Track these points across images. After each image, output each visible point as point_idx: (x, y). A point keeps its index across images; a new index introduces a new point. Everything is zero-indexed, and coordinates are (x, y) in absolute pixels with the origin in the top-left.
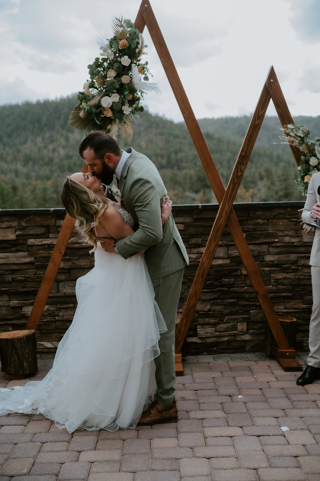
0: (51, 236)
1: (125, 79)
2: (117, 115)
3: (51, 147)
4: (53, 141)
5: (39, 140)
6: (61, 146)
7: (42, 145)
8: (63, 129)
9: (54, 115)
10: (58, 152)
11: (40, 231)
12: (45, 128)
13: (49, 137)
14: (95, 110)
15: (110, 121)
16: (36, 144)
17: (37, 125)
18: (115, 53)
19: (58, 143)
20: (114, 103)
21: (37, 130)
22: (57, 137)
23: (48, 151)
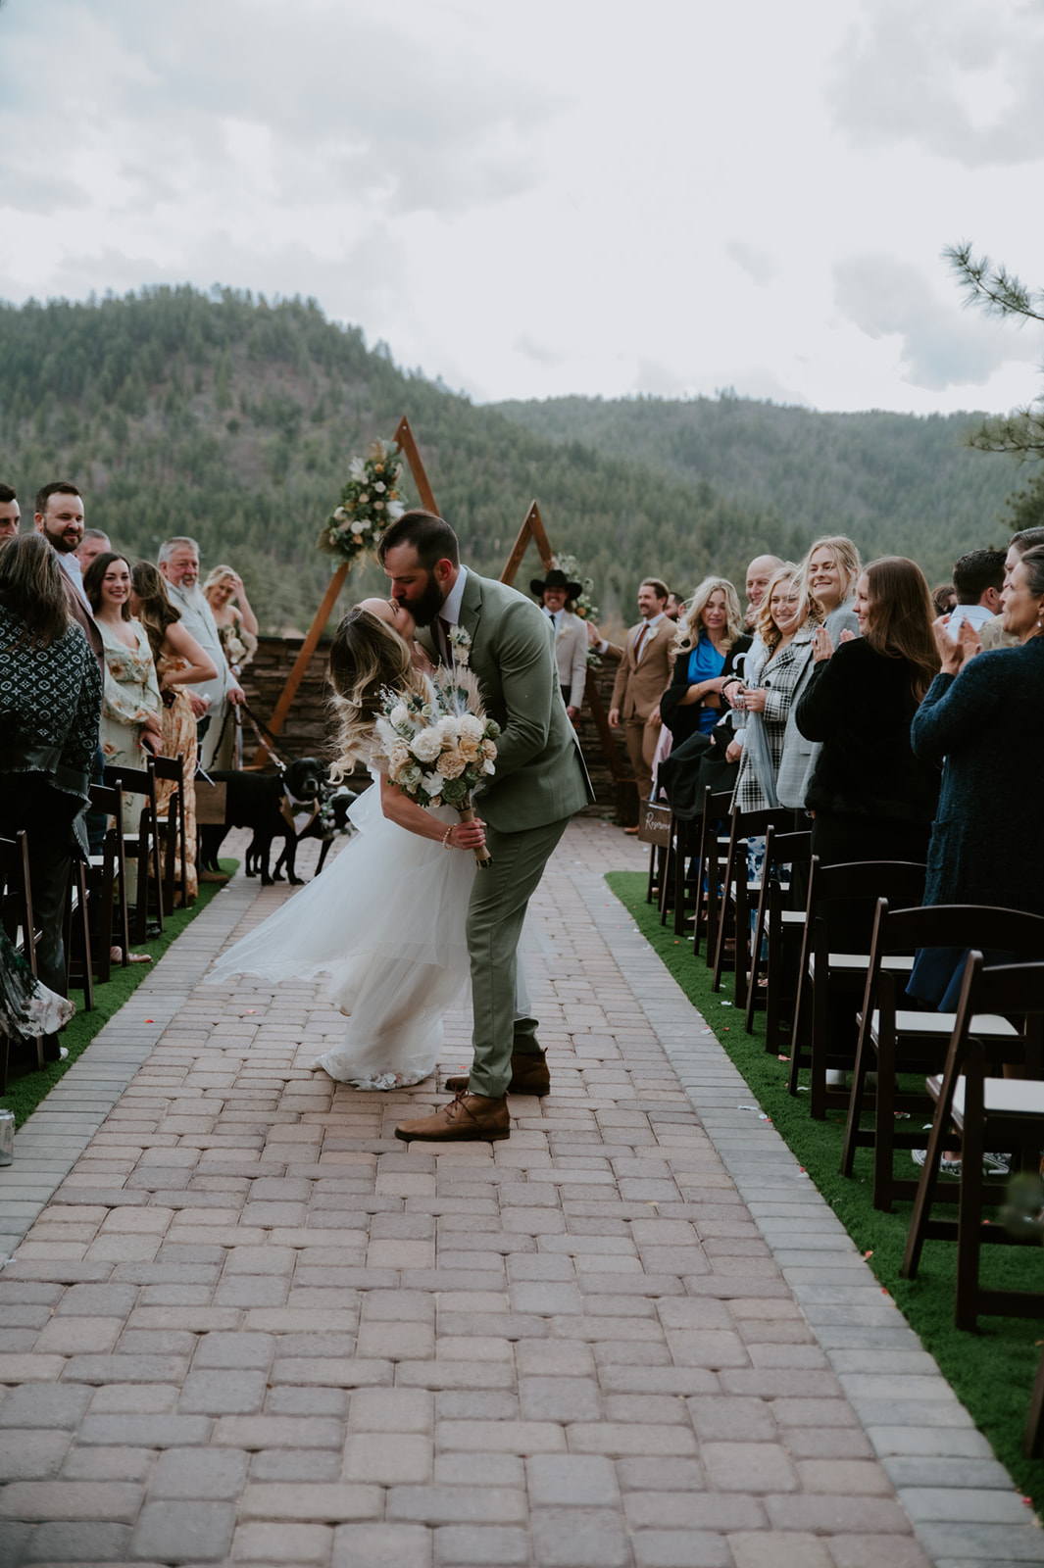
0: (281, 667)
1: (378, 505)
2: (367, 541)
3: (66, 456)
4: (73, 438)
5: (28, 430)
6: (100, 456)
7: (38, 449)
8: (109, 400)
9: (80, 351)
10: (89, 474)
11: (270, 661)
12: (50, 395)
13: (62, 423)
14: (346, 536)
15: (359, 547)
16: (17, 442)
17: (23, 381)
18: (369, 477)
19: (91, 444)
20: (364, 530)
21: (23, 398)
22: (87, 427)
23: (57, 470)
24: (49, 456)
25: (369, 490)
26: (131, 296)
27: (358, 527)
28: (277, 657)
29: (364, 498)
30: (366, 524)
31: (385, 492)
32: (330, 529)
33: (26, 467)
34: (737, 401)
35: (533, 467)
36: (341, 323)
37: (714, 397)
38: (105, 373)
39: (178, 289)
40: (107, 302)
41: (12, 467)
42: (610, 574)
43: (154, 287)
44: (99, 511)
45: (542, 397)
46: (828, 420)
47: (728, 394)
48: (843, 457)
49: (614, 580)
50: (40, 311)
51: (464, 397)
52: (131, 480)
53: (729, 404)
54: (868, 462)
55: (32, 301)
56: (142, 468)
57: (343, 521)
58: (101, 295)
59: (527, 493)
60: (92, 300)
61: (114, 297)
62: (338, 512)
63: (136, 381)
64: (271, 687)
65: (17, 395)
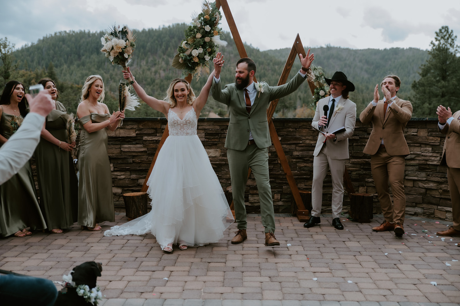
0: (158, 135)
1: (207, 39)
2: (201, 61)
3: (153, 69)
4: (155, 64)
5: (144, 63)
6: (162, 69)
7: (146, 68)
8: (164, 54)
9: (157, 42)
10: (160, 74)
11: (151, 131)
12: (149, 53)
13: (152, 61)
14: (188, 58)
15: (197, 64)
16: (141, 66)
17: (142, 50)
18: (201, 23)
19: (160, 66)
20: (199, 53)
21: (142, 55)
22: (159, 61)
23: (151, 73)
24: (149, 69)
25: (202, 31)
26: (169, 27)
27: (195, 53)
28: (156, 129)
29: (199, 36)
30: (201, 50)
31: (210, 31)
32: (180, 54)
33: (143, 73)
34: (331, 47)
35: (276, 67)
36: (224, 31)
37: (324, 46)
38: (163, 47)
39: (182, 24)
40: (163, 28)
41: (139, 73)
42: (298, 95)
43: (175, 24)
44: (162, 83)
45: (278, 49)
46: (356, 51)
47: (328, 46)
48: (361, 61)
49: (299, 97)
50: (146, 31)
51: (258, 49)
52: (170, 75)
53: (329, 48)
54: (367, 62)
55: (144, 29)
56: (173, 72)
57: (187, 49)
58: (162, 27)
59: (275, 74)
60: (159, 28)
61: (165, 27)
62: (183, 44)
63: (171, 49)
64: (152, 146)
65: (141, 54)
